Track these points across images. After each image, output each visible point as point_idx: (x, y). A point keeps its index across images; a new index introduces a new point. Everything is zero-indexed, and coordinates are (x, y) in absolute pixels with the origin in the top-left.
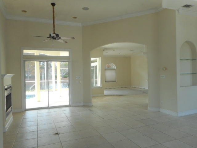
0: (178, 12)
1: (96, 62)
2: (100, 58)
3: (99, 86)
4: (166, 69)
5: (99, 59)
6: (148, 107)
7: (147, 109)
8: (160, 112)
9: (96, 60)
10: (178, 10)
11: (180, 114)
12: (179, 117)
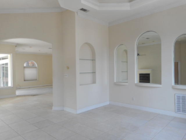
0: (78, 14)
1: (7, 58)
2: (12, 54)
3: (10, 86)
4: (68, 68)
5: (10, 55)
6: (53, 107)
7: (52, 109)
8: (63, 110)
9: (8, 56)
10: (77, 13)
11: (79, 112)
12: (78, 114)
